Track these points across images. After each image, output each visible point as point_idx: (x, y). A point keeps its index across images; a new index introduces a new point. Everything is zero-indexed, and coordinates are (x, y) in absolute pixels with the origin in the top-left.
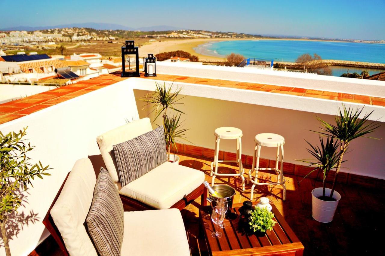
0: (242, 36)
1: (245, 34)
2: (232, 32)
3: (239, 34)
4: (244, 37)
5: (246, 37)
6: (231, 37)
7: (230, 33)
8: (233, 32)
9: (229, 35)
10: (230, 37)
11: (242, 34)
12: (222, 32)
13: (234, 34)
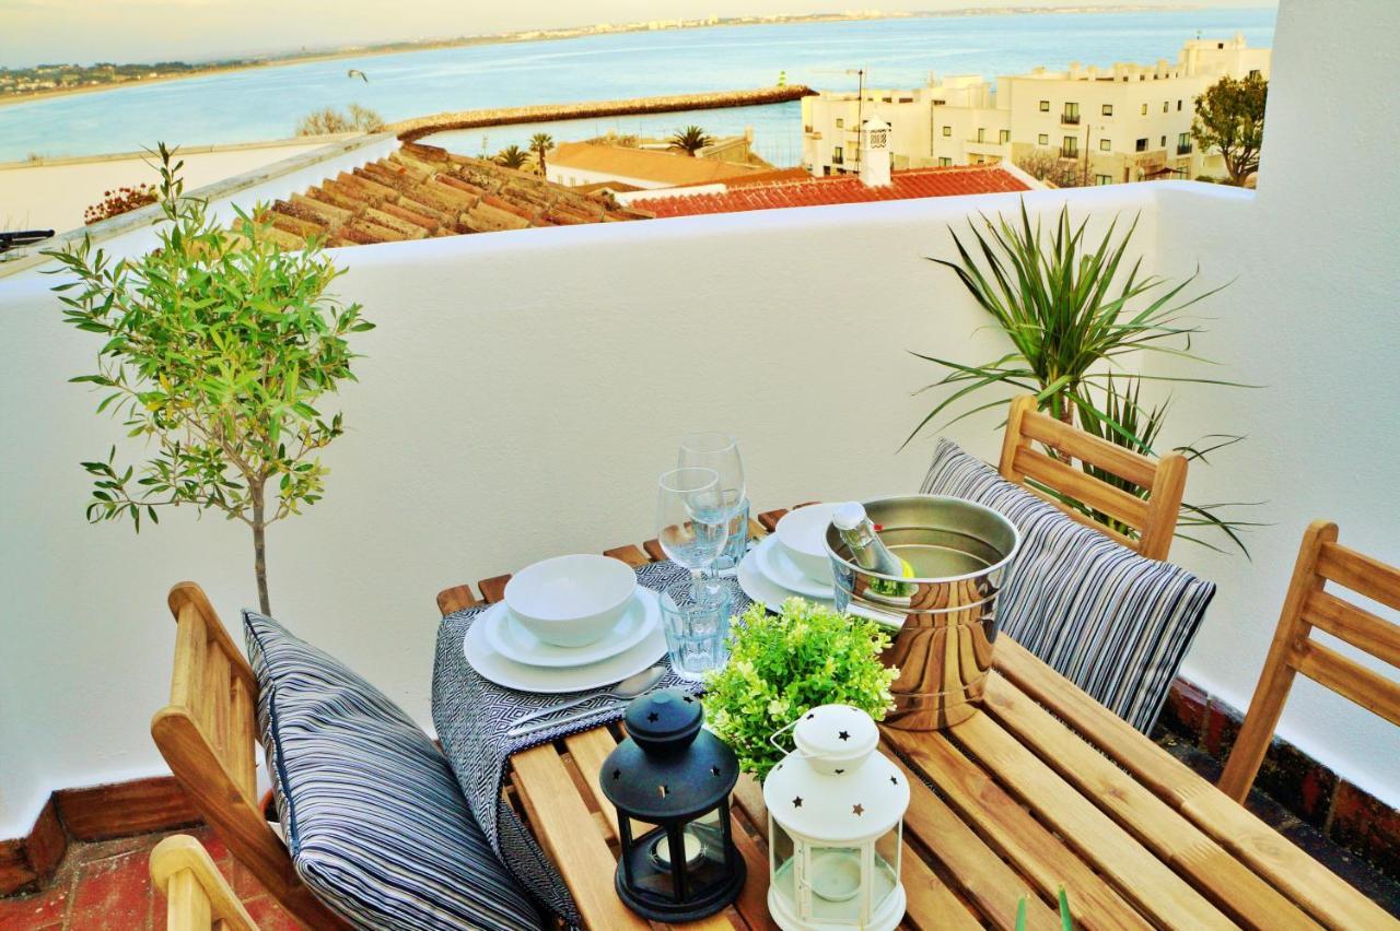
0: (104, 75)
1: (114, 66)
2: (53, 63)
3: (91, 69)
4: (114, 77)
5: (123, 78)
6: (58, 82)
7: (47, 67)
8: (60, 62)
9: (44, 78)
10: (50, 84)
11: (100, 67)
12: (13, 67)
13: (70, 72)
